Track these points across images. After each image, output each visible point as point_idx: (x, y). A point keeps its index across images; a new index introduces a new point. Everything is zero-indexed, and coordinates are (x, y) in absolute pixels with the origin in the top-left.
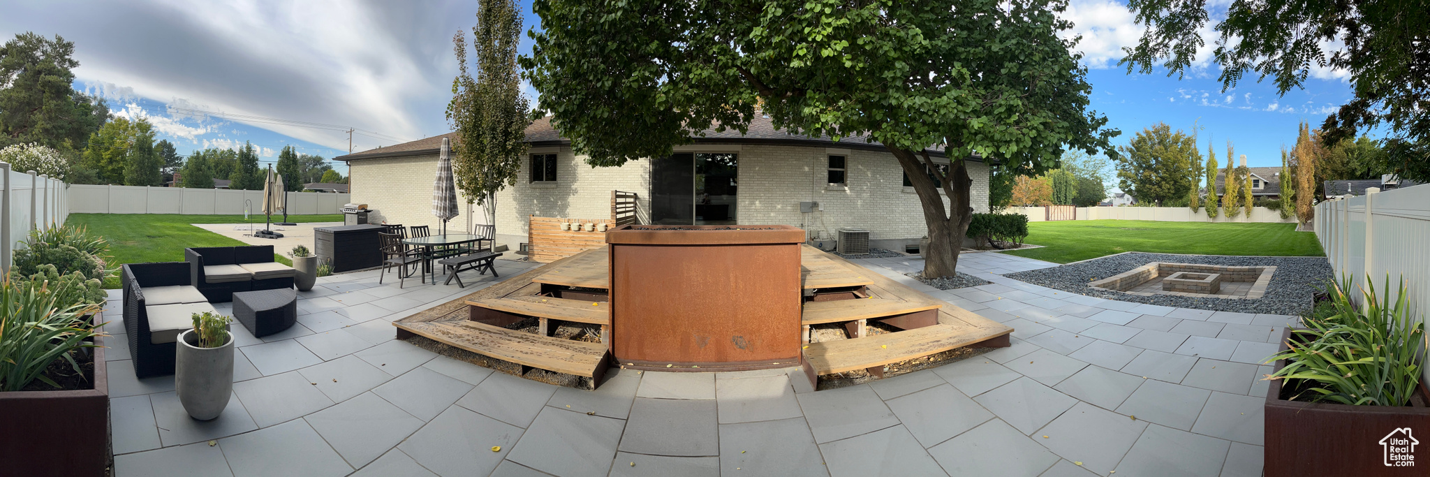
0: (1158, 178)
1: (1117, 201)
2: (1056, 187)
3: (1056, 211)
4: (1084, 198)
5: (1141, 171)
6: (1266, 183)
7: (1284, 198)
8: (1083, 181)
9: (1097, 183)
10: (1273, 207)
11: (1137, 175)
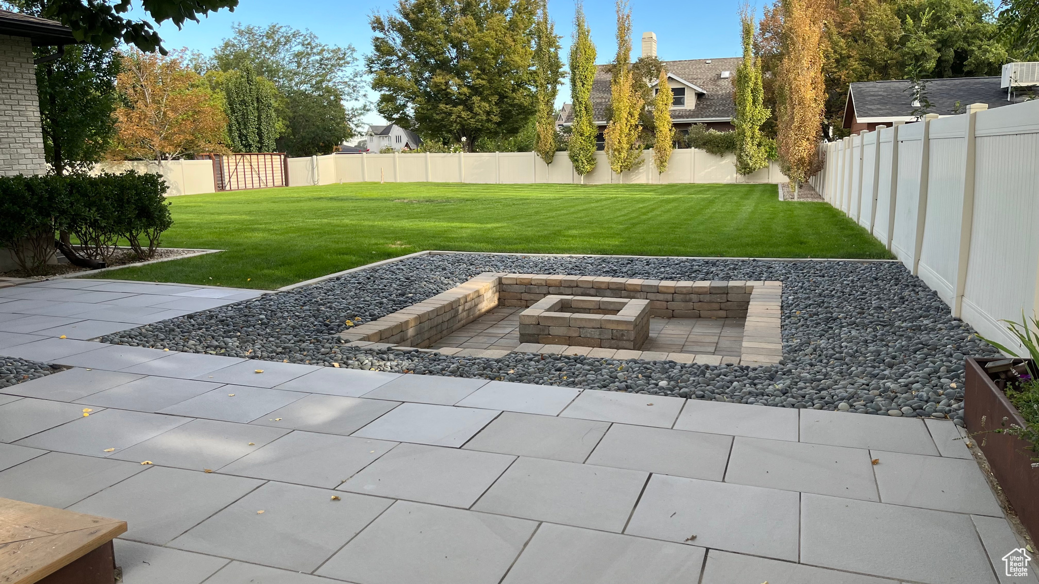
0: (465, 90)
1: (376, 144)
2: (233, 112)
3: (240, 168)
4: (303, 138)
5: (427, 74)
6: (700, 96)
7: (746, 126)
8: (295, 100)
9: (330, 103)
10: (718, 147)
11: (417, 82)
